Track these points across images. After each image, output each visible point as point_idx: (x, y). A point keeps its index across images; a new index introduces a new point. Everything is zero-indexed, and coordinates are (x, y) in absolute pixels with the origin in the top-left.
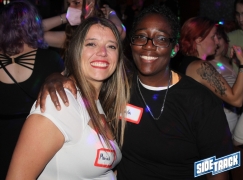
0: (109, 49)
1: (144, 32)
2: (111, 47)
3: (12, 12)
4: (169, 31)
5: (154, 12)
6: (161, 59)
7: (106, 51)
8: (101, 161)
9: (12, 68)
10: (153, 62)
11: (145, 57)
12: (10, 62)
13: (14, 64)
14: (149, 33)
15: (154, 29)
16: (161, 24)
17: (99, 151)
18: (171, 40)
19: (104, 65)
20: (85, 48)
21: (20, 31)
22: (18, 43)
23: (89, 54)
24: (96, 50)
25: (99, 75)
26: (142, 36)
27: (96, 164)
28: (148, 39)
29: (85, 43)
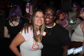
0: (42, 18)
1: (47, 13)
2: (42, 17)
3: (14, 8)
4: (53, 13)
5: (49, 7)
6: (51, 20)
7: (41, 18)
8: (34, 47)
9: (14, 22)
10: (49, 21)
11: (47, 19)
12: (13, 21)
13: (14, 21)
14: (48, 13)
15: (49, 12)
16: (51, 11)
17: (34, 44)
18: (54, 15)
19: (41, 22)
20: (36, 18)
21: (16, 13)
22: (16, 16)
23: (37, 19)
24: (38, 18)
25: (39, 25)
26: (46, 14)
27: (32, 48)
28: (48, 14)
29: (35, 16)
